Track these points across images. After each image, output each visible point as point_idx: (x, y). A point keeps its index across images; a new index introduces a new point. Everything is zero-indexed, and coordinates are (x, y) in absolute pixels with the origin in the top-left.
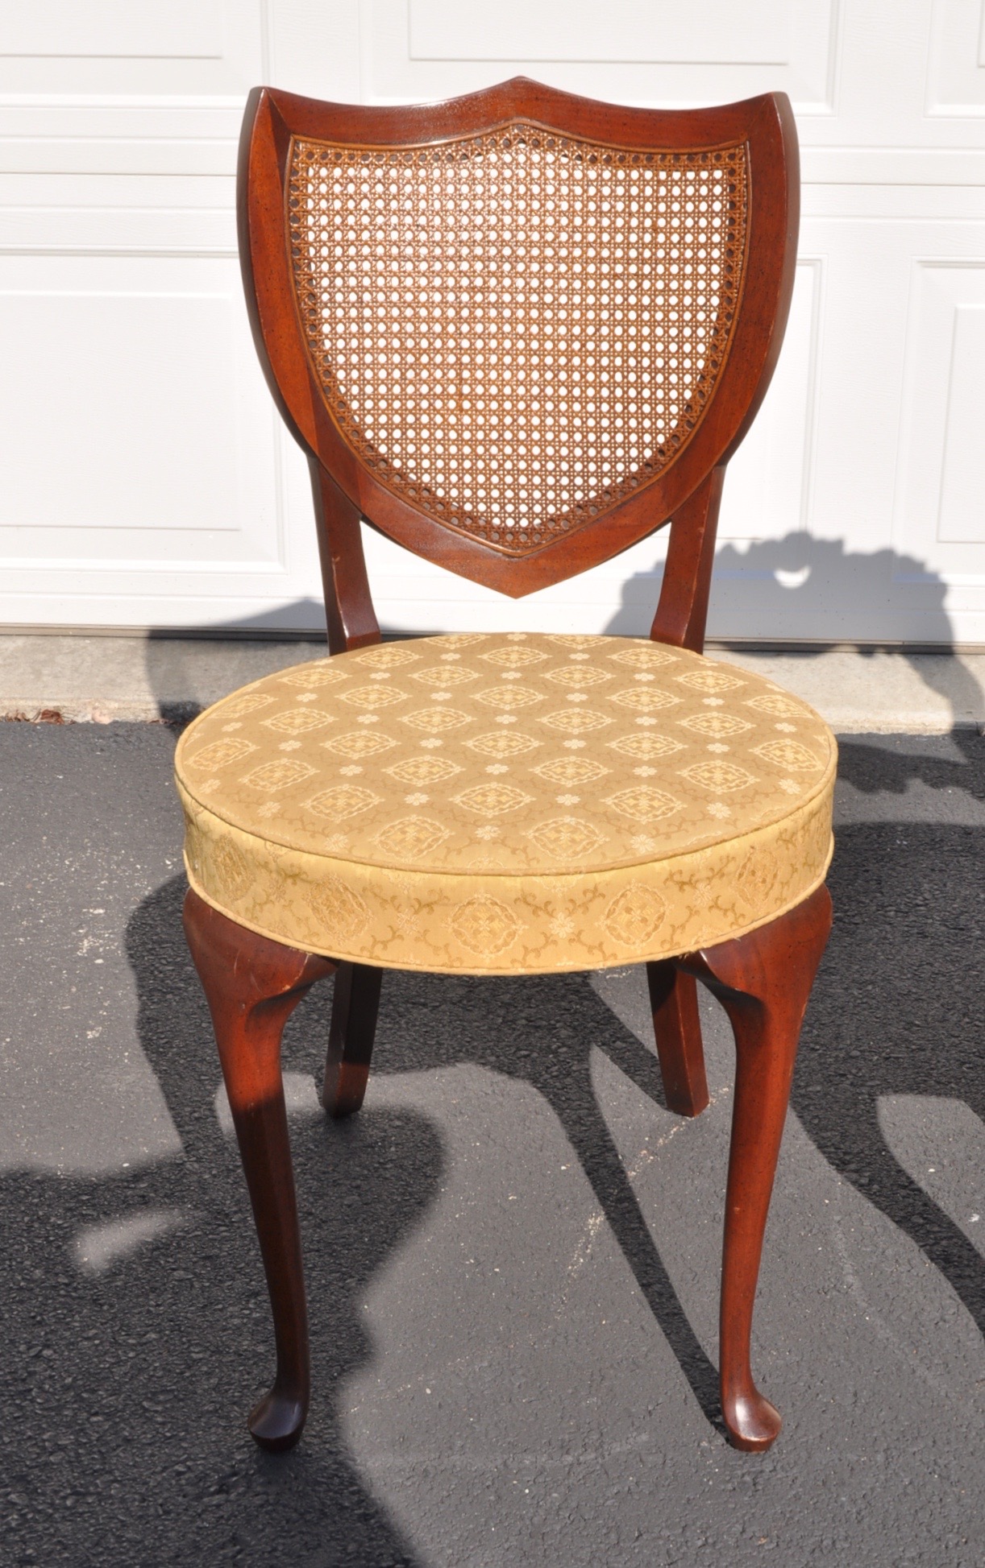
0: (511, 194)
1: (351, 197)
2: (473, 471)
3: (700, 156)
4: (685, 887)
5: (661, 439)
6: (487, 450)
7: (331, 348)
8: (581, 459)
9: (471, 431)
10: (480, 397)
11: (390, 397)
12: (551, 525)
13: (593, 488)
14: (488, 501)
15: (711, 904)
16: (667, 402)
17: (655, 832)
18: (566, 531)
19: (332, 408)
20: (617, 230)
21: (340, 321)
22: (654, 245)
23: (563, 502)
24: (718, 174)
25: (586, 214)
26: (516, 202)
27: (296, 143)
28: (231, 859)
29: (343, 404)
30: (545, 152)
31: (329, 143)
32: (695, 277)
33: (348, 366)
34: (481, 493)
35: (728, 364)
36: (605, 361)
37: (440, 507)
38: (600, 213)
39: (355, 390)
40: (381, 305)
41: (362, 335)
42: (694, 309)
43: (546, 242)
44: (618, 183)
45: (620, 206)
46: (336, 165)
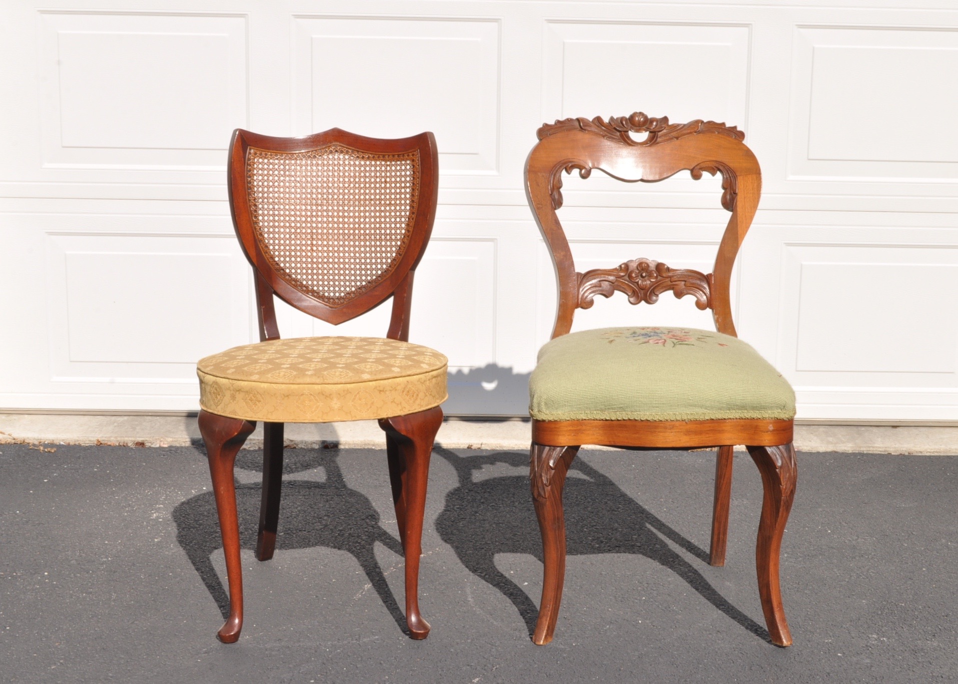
0: (332, 170)
1: (271, 170)
2: (317, 274)
3: (402, 155)
4: (381, 392)
5: (389, 261)
6: (323, 266)
7: (262, 226)
8: (359, 269)
9: (316, 258)
10: (320, 246)
11: (285, 245)
12: (348, 296)
13: (364, 281)
14: (323, 286)
15: (392, 401)
16: (391, 246)
17: (371, 373)
18: (354, 298)
19: (262, 248)
20: (372, 183)
21: (266, 215)
22: (385, 188)
23: (352, 286)
24: (408, 162)
25: (360, 177)
26: (334, 173)
27: (250, 149)
28: (216, 390)
29: (267, 247)
30: (345, 155)
31: (263, 150)
32: (401, 199)
33: (269, 233)
34: (321, 283)
35: (413, 231)
36: (368, 232)
37: (304, 288)
38: (365, 177)
39: (271, 242)
40: (282, 210)
41: (274, 221)
42: (401, 211)
43: (345, 187)
44: (372, 166)
45: (373, 174)
46: (265, 158)
